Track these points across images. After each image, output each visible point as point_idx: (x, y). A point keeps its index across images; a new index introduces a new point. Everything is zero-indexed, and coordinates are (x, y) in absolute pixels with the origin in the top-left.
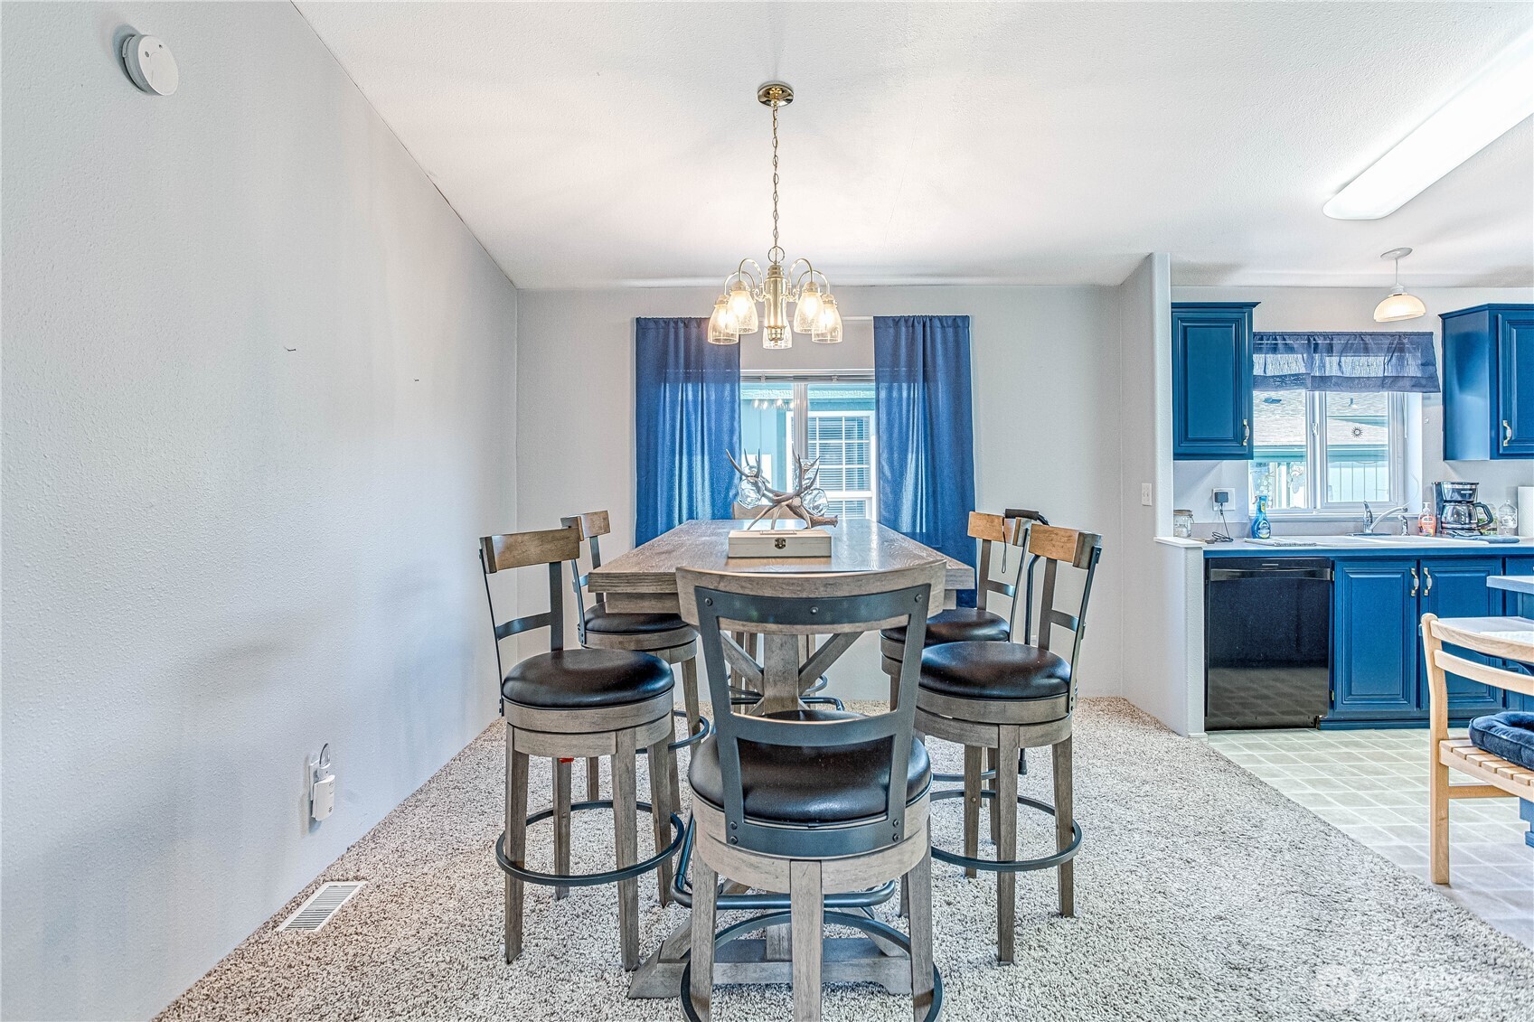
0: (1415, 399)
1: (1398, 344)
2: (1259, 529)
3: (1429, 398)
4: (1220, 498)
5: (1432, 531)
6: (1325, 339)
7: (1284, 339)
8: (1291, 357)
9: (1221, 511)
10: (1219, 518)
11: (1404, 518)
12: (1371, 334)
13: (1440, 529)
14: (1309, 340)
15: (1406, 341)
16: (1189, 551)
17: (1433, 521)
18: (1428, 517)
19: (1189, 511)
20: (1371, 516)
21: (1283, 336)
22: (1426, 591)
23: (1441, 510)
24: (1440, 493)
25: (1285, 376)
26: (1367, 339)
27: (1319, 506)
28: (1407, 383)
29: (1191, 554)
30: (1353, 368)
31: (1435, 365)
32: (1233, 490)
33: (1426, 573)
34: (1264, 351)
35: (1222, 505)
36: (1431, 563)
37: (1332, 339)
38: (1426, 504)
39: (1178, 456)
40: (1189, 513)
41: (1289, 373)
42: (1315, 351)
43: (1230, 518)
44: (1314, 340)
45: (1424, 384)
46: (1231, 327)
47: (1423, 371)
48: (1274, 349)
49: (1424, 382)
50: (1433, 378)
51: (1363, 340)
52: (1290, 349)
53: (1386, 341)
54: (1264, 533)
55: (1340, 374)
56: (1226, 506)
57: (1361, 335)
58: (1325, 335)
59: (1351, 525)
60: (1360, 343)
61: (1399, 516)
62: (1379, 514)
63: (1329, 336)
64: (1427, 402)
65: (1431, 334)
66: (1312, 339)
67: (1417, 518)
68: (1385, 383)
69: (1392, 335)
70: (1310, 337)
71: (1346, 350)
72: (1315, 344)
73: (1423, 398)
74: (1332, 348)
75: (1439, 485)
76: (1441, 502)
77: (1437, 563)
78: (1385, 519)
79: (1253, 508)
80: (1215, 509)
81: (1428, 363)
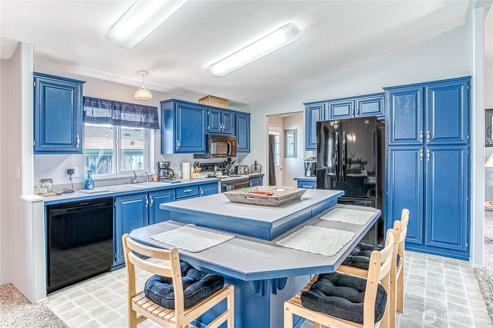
0: (152, 131)
1: (147, 110)
2: (89, 185)
3: (156, 131)
4: (70, 172)
5: (156, 180)
6: (119, 105)
7: (101, 102)
8: (104, 110)
9: (70, 178)
10: (70, 182)
11: (147, 175)
12: (136, 105)
13: (159, 179)
14: (112, 104)
15: (148, 109)
16: (34, 204)
17: (157, 176)
18: (155, 175)
19: (51, 179)
20: (136, 176)
21: (101, 100)
22: (151, 205)
23: (160, 171)
24: (159, 166)
25: (101, 118)
26: (135, 106)
27: (118, 173)
28: (149, 125)
29: (35, 205)
30: (130, 118)
31: (158, 119)
32: (77, 168)
33: (151, 198)
34: (92, 106)
35: (71, 175)
36: (153, 194)
37: (121, 105)
38: (155, 170)
39: (36, 152)
40: (51, 180)
41: (103, 116)
42: (115, 109)
43: (74, 181)
44: (114, 104)
45: (155, 126)
46: (71, 90)
47: (154, 121)
48: (97, 106)
49: (154, 125)
50: (157, 124)
51: (133, 107)
52: (104, 107)
53: (142, 109)
54: (91, 186)
55: (124, 119)
56: (73, 176)
57: (133, 105)
58: (119, 103)
59: (129, 180)
60: (132, 108)
61: (146, 175)
62: (138, 175)
63: (120, 103)
64: (156, 132)
65: (157, 108)
66: (113, 104)
67: (152, 175)
68: (141, 124)
69: (144, 106)
70: (113, 102)
71: (126, 110)
72: (115, 105)
73: (155, 131)
74: (121, 109)
75: (159, 163)
76: (160, 169)
77: (155, 193)
78: (140, 177)
79: (86, 176)
80: (68, 177)
81: (156, 118)
